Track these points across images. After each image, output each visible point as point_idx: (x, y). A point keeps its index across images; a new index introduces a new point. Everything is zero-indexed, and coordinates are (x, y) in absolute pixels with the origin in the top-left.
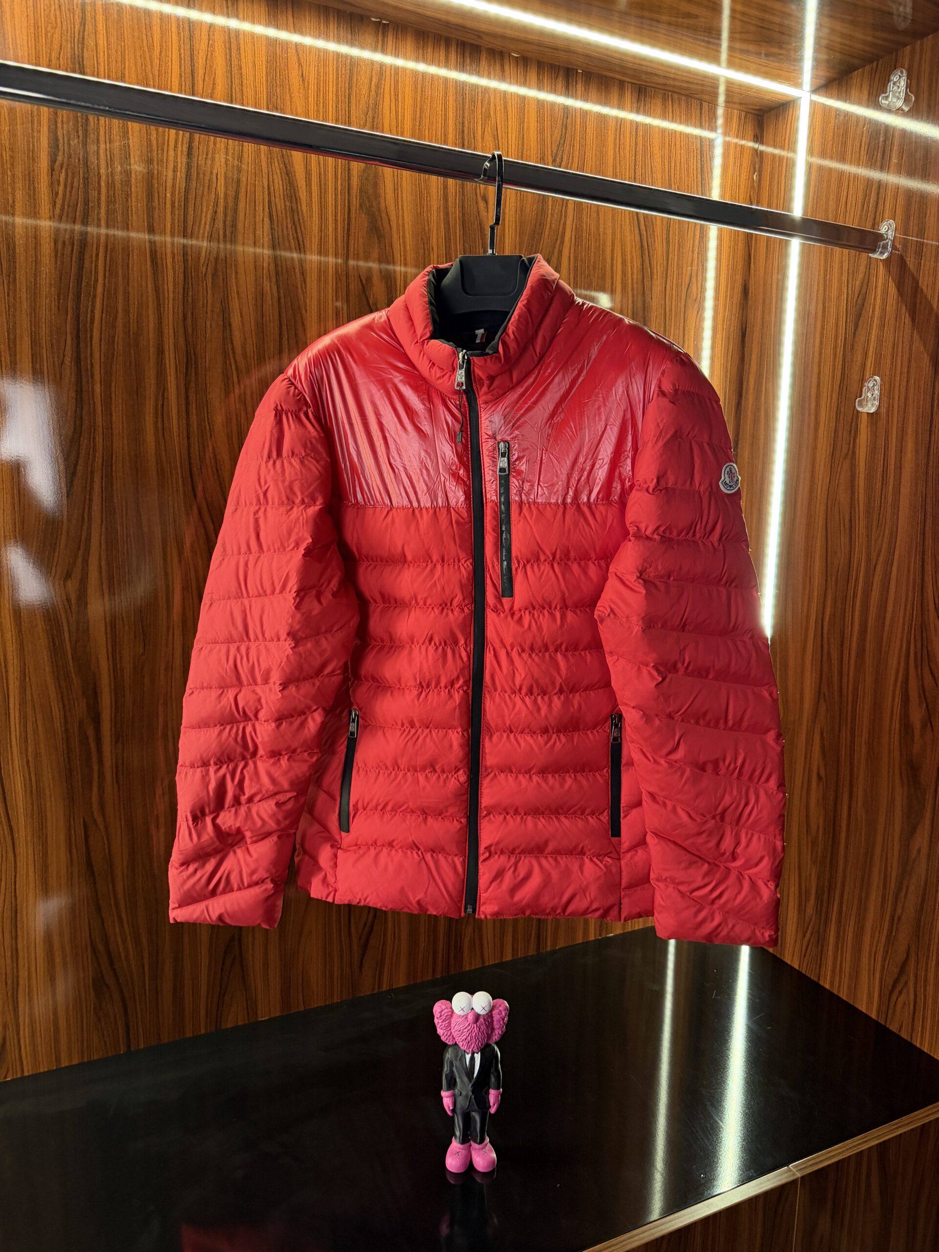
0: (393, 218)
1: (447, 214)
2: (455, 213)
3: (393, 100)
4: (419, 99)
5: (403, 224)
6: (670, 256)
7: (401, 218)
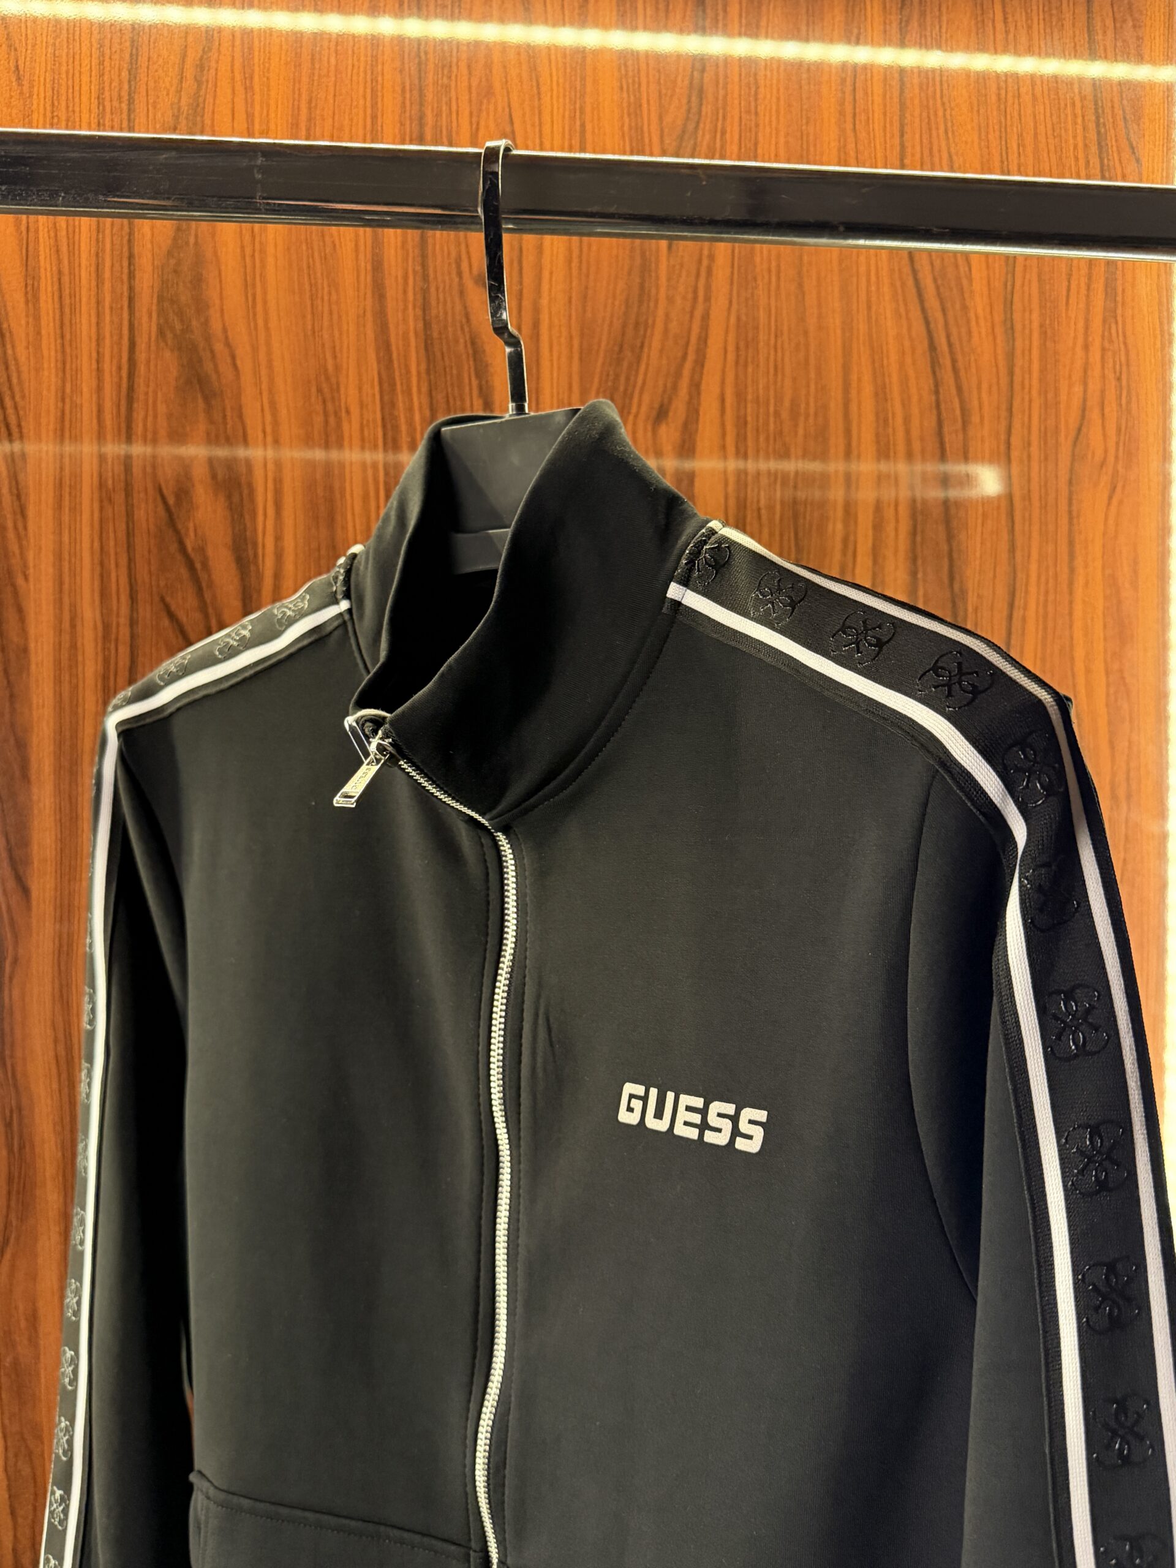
0: (243, 352)
1: (382, 327)
2: (405, 320)
3: (240, 88)
4: (305, 79)
5: (270, 362)
6: (1019, 362)
7: (263, 350)
